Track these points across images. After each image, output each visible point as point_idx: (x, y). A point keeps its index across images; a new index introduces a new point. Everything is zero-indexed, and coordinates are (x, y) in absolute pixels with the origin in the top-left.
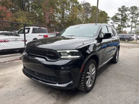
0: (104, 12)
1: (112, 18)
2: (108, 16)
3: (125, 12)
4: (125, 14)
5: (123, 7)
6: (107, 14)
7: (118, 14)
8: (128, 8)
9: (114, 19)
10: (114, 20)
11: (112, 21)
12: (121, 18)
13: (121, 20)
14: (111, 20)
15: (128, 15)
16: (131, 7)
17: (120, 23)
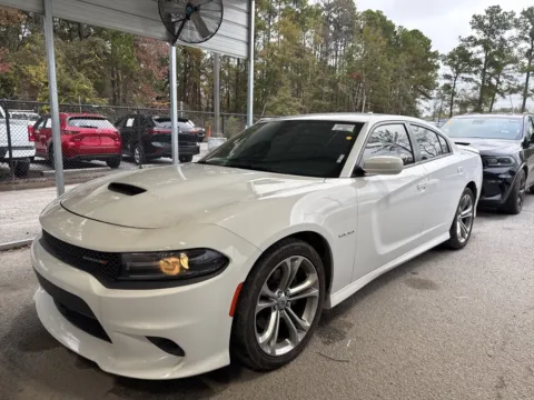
0: (416, 33)
1: (449, 57)
2: (432, 50)
3: (498, 33)
4: (502, 39)
5: (493, 11)
6: (429, 41)
7: (470, 38)
8: (513, 14)
9: (456, 63)
10: (456, 67)
11: (448, 70)
12: (482, 56)
13: (482, 66)
14: (445, 64)
15: (511, 44)
16: (524, 13)
17: (478, 78)
